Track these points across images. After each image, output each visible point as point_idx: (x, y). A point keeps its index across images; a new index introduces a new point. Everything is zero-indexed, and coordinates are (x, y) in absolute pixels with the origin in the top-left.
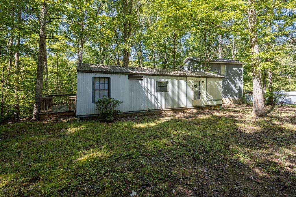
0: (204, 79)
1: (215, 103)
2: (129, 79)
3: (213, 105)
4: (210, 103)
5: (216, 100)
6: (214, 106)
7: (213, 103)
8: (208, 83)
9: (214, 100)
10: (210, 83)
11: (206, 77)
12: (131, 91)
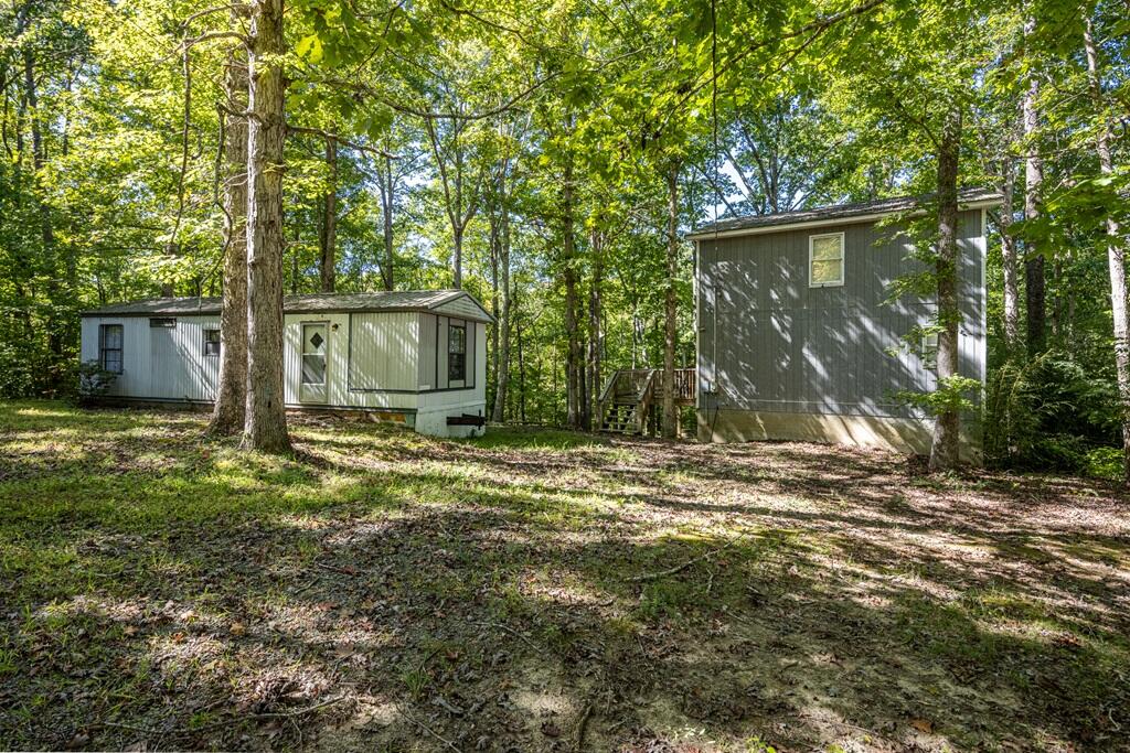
0: (343, 319)
1: (383, 401)
2: (151, 326)
3: (376, 408)
4: (362, 400)
5: (388, 391)
6: (380, 411)
7: (377, 400)
8: (357, 330)
9: (379, 391)
10: (367, 332)
11: (351, 312)
12: (154, 353)
